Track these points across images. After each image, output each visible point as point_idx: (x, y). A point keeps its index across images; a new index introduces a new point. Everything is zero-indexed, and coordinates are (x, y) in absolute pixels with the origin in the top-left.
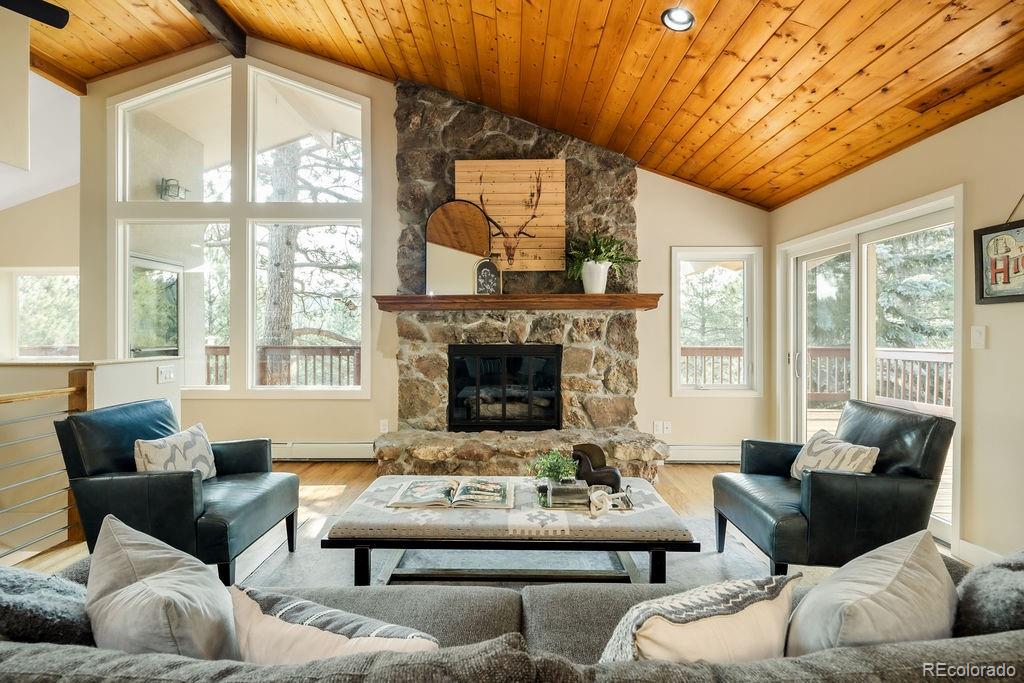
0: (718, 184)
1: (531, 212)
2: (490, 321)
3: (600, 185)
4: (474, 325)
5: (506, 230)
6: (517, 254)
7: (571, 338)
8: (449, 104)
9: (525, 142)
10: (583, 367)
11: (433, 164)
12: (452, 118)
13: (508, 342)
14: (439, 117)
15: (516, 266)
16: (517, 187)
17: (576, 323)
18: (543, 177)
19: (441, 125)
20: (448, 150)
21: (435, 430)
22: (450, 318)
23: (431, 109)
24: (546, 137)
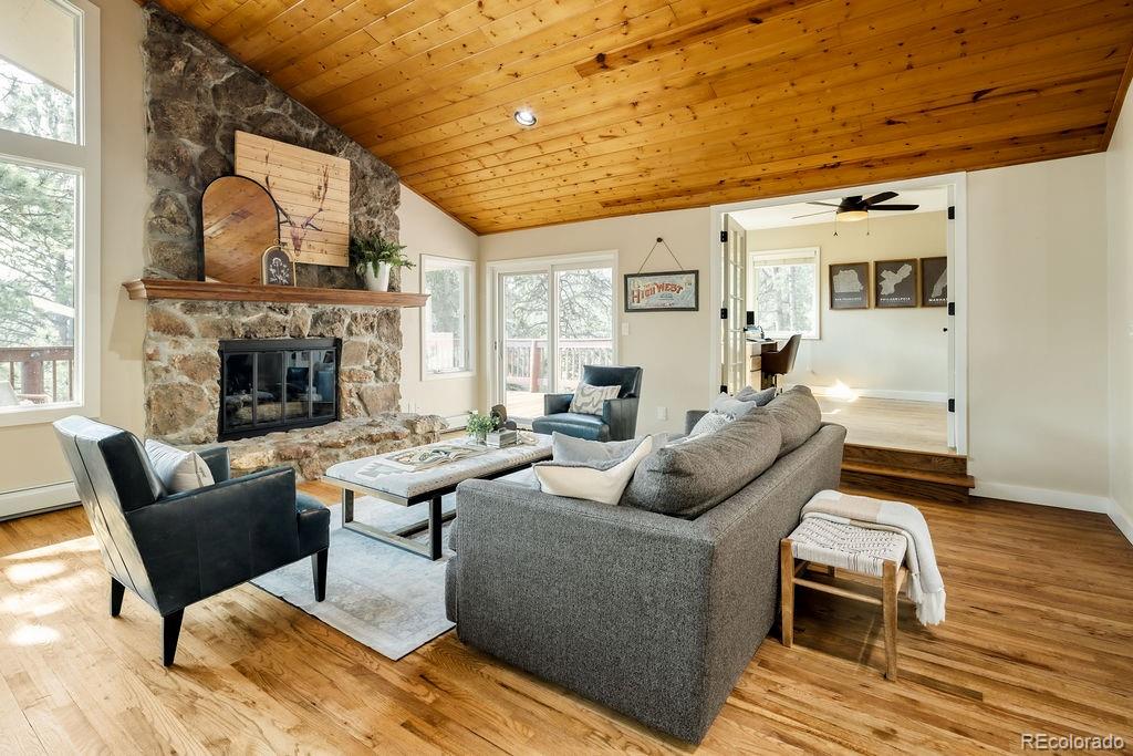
0: (455, 210)
1: (318, 204)
2: (271, 314)
3: (373, 191)
4: (254, 318)
5: (292, 219)
6: (304, 246)
7: (350, 332)
8: (223, 61)
9: (307, 131)
10: (358, 359)
11: (203, 124)
12: (225, 77)
13: (288, 337)
14: (212, 72)
15: (303, 258)
16: (303, 176)
17: (354, 318)
18: (330, 172)
19: (212, 80)
20: (220, 114)
21: (205, 442)
22: (225, 310)
23: (201, 59)
24: (326, 131)
